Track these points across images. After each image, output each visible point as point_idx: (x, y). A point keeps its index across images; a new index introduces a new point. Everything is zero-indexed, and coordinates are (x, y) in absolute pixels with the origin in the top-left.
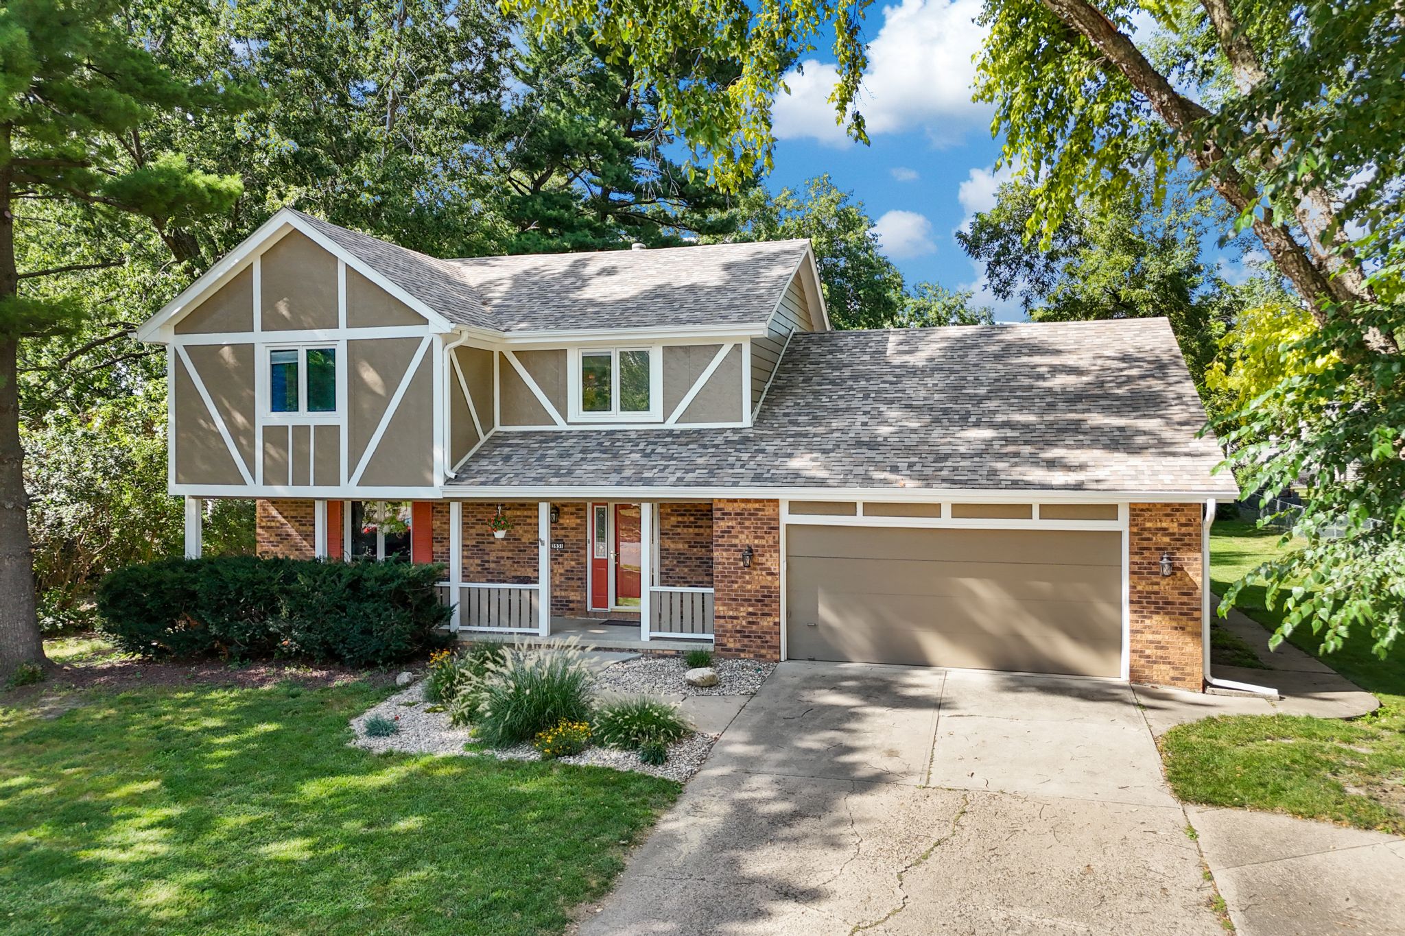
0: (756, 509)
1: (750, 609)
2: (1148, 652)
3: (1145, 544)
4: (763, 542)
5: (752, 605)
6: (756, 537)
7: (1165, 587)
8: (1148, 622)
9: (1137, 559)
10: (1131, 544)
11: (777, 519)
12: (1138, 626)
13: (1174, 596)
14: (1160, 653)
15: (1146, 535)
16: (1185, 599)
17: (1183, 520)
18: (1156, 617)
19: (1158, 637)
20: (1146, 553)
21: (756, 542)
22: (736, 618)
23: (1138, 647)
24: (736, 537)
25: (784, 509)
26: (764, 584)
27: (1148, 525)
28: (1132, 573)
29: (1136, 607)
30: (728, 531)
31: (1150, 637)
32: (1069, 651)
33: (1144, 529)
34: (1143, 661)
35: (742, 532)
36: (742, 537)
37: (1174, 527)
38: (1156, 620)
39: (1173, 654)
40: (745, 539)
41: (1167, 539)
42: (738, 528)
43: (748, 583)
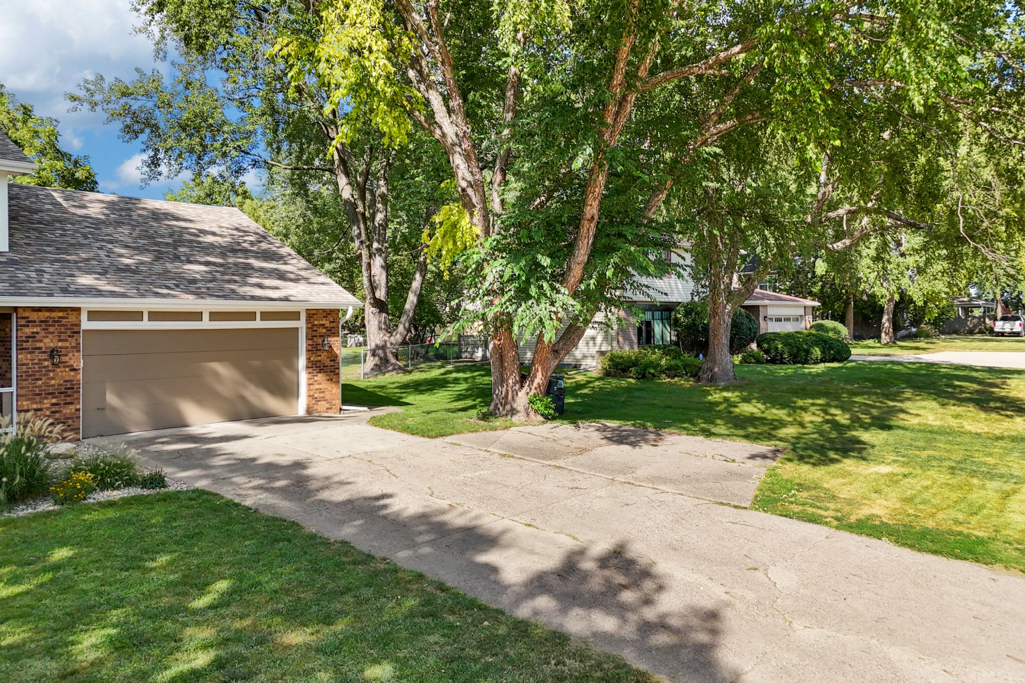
0: (61, 317)
1: (54, 401)
2: (316, 395)
3: (315, 333)
4: (67, 344)
5: (56, 397)
6: (60, 341)
7: (324, 357)
8: (316, 378)
9: (310, 342)
10: (307, 334)
11: (79, 325)
12: (311, 381)
13: (328, 362)
14: (322, 395)
15: (315, 328)
16: (332, 363)
17: (331, 319)
18: (320, 375)
19: (320, 386)
20: (315, 339)
21: (60, 344)
22: (40, 410)
23: (311, 393)
24: (41, 341)
25: (84, 316)
26: (67, 378)
27: (316, 322)
28: (308, 351)
29: (311, 370)
30: (33, 336)
31: (317, 387)
32: (272, 403)
33: (314, 325)
34: (314, 401)
35: (47, 337)
36: (47, 340)
37: (327, 324)
38: (320, 377)
39: (327, 395)
40: (49, 342)
41: (324, 330)
42: (43, 334)
43: (52, 379)
